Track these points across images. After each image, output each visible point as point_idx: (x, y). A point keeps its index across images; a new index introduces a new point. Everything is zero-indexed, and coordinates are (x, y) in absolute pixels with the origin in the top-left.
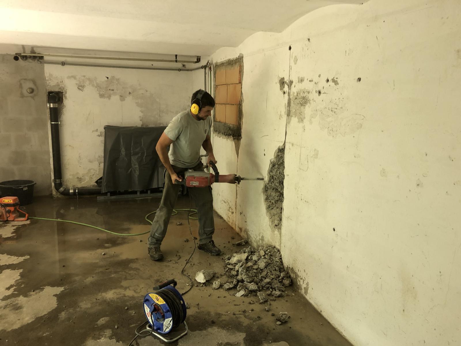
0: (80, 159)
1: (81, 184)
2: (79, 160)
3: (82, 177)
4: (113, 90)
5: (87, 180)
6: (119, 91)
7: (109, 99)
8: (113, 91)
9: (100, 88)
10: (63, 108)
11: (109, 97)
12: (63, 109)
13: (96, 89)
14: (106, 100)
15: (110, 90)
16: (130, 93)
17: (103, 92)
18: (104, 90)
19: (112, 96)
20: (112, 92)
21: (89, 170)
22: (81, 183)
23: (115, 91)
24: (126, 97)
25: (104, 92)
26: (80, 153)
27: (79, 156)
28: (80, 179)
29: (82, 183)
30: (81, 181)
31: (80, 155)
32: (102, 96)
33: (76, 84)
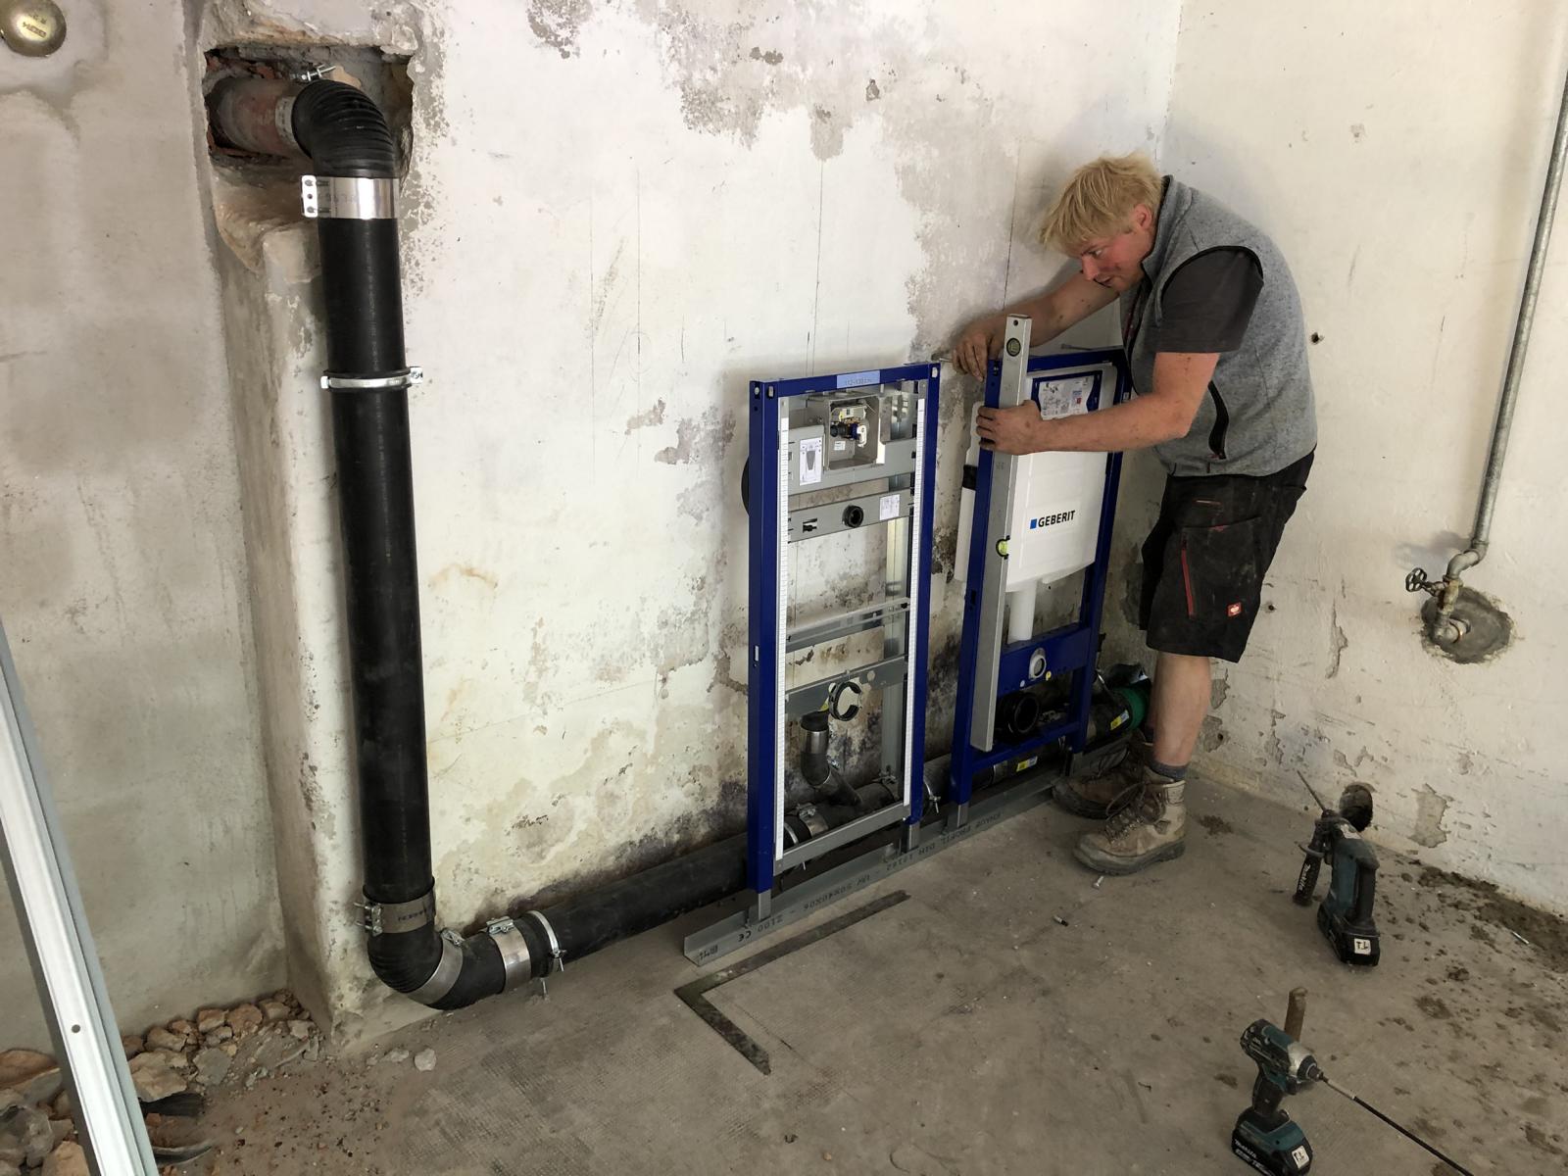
0: (541, 672)
1: (544, 863)
2: (533, 677)
3: (551, 812)
4: (774, 58)
5: (580, 825)
6: (810, 71)
7: (749, 134)
8: (774, 69)
9: (695, 34)
10: (412, 225)
11: (747, 121)
14: (726, 143)
15: (755, 53)
16: (874, 91)
17: (709, 75)
18: (718, 55)
19: (767, 109)
21: (599, 742)
22: (541, 856)
24: (850, 126)
25: (714, 69)
26: (540, 623)
27: (536, 648)
28: (534, 831)
29: (550, 855)
30: (541, 840)
31: (539, 640)
32: (701, 107)
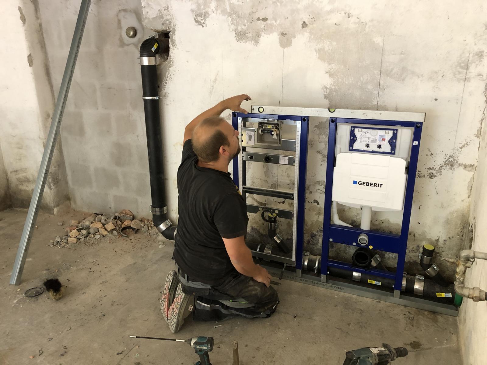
4: (265, 20)
6: (278, 22)
7: (257, 42)
8: (265, 23)
9: (239, 17)
10: (170, 67)
11: (256, 38)
12: (170, 69)
13: (230, 19)
15: (258, 19)
16: (304, 25)
18: (246, 21)
19: (263, 34)
20: (262, 24)
23: (268, 22)
24: (295, 37)
25: (245, 25)
32: (241, 36)
33: (192, 11)
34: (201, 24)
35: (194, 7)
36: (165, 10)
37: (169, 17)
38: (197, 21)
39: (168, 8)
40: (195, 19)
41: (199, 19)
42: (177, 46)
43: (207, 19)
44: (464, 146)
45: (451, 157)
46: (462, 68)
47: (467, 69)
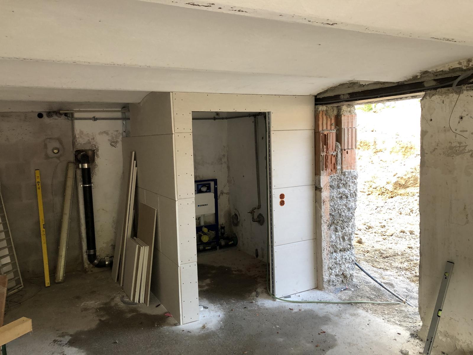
2: (113, 225)
12: (95, 169)
26: (114, 217)
27: (113, 221)
28: (114, 247)
33: (109, 140)
34: (114, 146)
35: (110, 138)
36: (92, 139)
37: (94, 143)
38: (112, 145)
39: (94, 138)
40: (110, 144)
41: (113, 144)
42: (100, 157)
43: (117, 144)
44: (225, 186)
45: (222, 191)
46: (220, 160)
47: (221, 160)
